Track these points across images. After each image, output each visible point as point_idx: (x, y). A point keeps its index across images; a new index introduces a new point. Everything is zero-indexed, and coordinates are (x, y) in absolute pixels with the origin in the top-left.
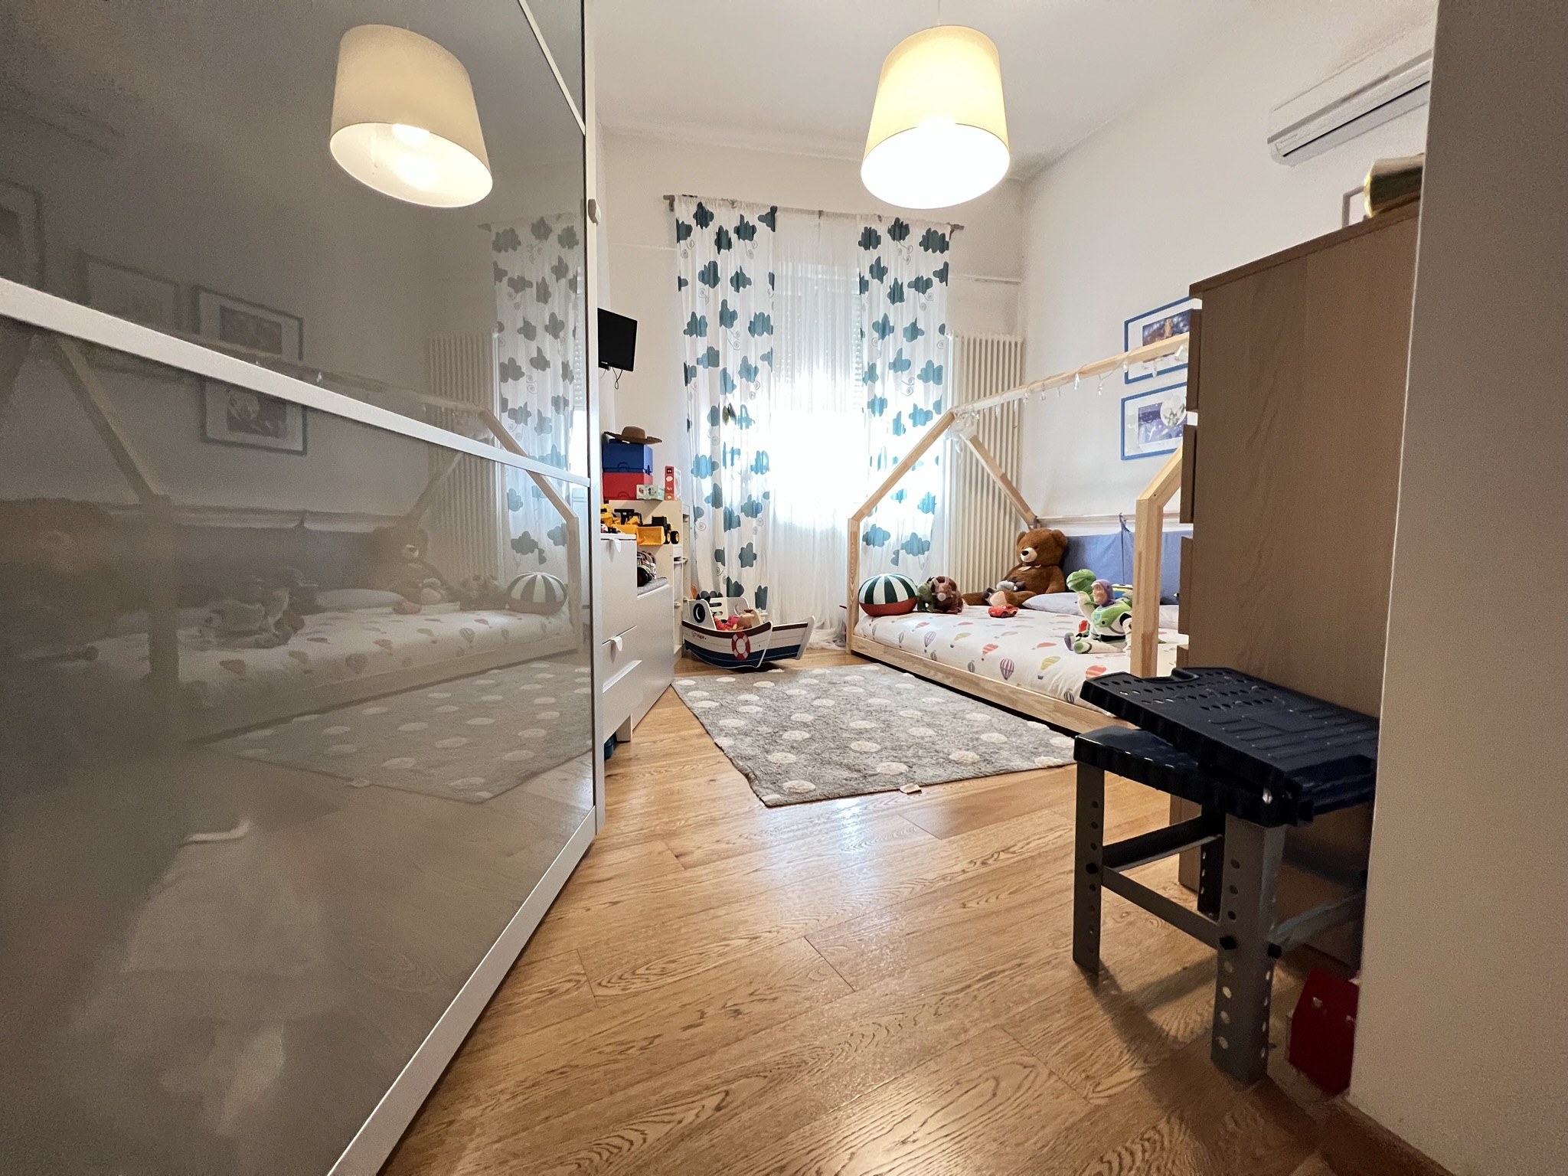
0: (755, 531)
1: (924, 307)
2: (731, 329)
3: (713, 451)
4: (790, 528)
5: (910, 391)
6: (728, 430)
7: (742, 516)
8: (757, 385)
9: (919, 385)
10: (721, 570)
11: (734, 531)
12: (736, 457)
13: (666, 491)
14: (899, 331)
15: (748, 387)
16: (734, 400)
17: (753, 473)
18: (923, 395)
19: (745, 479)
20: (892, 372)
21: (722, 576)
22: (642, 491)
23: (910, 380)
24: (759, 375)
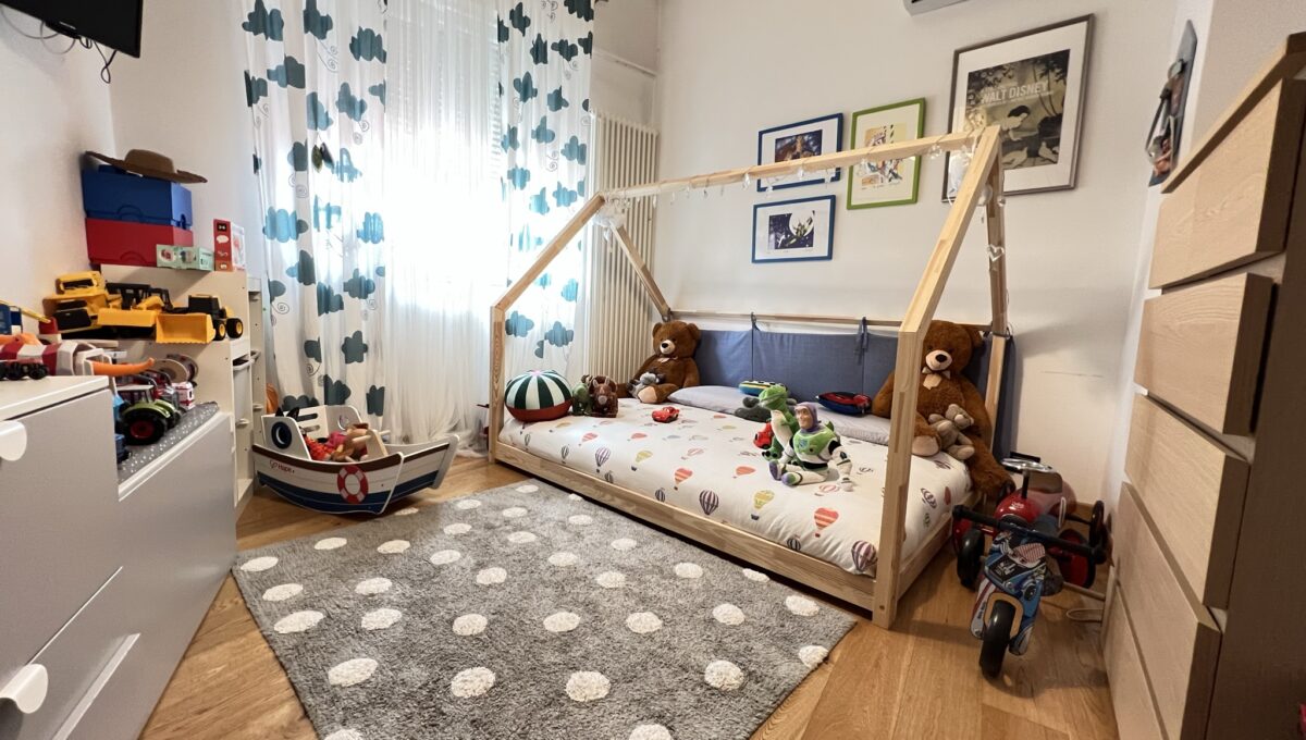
0: (366, 315)
1: (568, 76)
2: (324, 41)
3: (297, 205)
4: (413, 314)
5: (553, 166)
6: (320, 180)
7: (346, 297)
8: (364, 126)
9: (563, 160)
10: (315, 368)
11: (334, 316)
12: (334, 217)
13: (216, 256)
14: (543, 97)
15: (352, 126)
16: (331, 139)
17: (360, 240)
18: (569, 174)
19: (348, 248)
20: (534, 141)
21: (316, 376)
22: (168, 256)
23: (554, 154)
24: (366, 113)
